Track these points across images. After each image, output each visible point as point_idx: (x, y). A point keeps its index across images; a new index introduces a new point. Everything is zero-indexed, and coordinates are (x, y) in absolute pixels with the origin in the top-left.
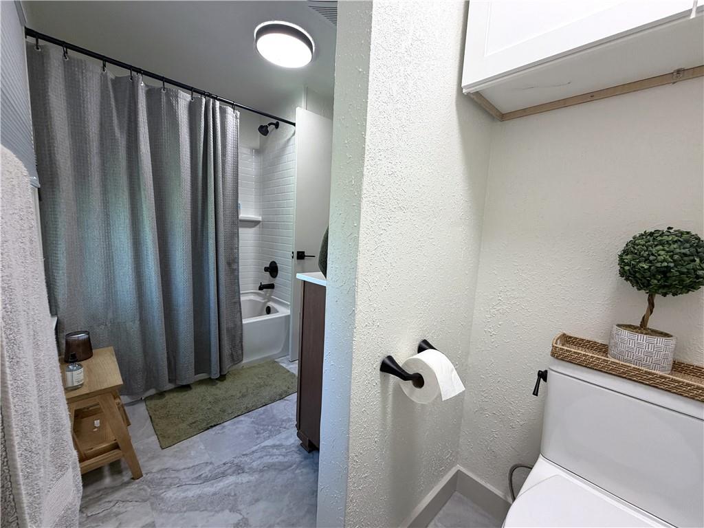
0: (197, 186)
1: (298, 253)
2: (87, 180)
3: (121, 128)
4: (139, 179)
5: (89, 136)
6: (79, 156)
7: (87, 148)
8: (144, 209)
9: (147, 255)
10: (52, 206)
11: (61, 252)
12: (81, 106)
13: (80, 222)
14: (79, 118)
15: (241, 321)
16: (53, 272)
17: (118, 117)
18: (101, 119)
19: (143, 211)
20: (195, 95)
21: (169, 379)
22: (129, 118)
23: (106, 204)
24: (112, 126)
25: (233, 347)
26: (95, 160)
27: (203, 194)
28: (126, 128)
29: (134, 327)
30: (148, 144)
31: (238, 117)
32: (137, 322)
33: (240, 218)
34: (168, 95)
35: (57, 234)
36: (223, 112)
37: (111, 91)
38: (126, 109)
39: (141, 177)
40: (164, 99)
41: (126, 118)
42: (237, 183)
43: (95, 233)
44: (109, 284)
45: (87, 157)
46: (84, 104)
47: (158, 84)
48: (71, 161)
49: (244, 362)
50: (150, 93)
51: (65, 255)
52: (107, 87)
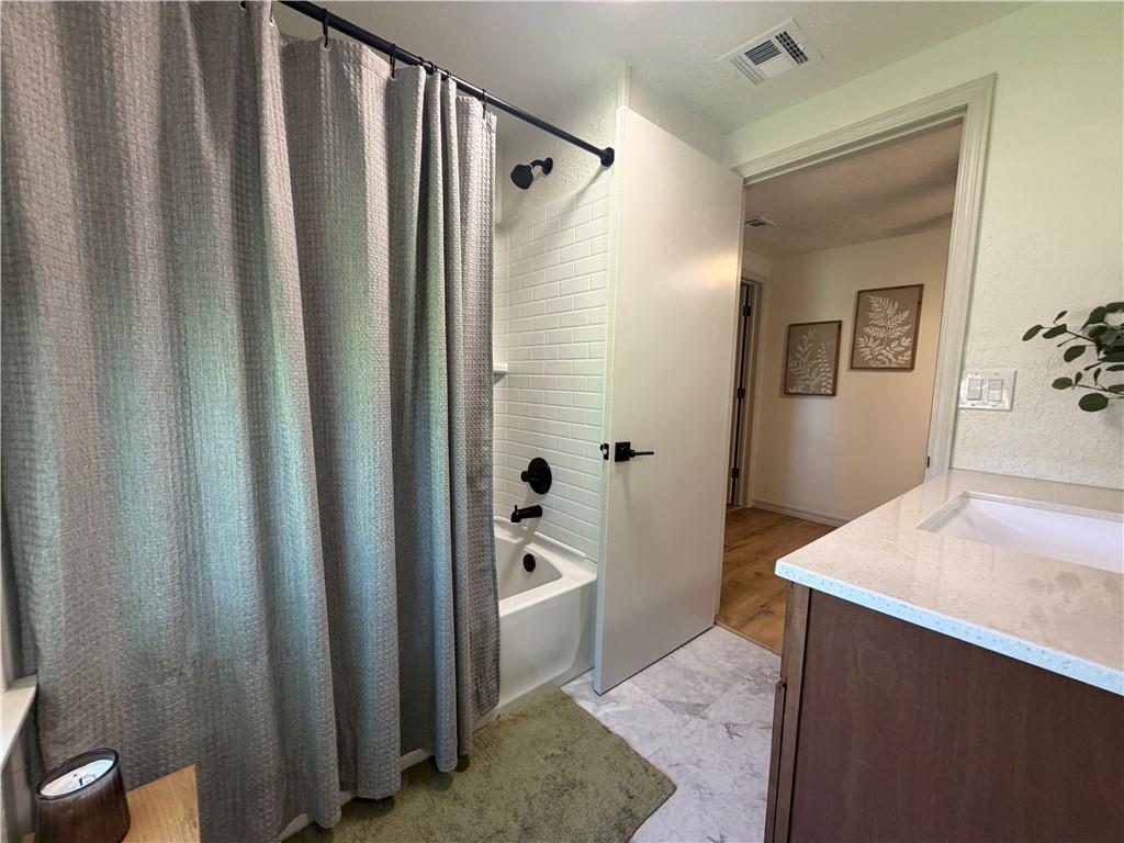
0: (403, 295)
1: (619, 446)
2: (122, 284)
3: (217, 137)
4: (264, 277)
5: (128, 155)
6: (102, 213)
7: (121, 187)
8: (279, 358)
9: (286, 478)
10: (20, 359)
11: (45, 494)
12: (101, 66)
13: (105, 402)
14: (97, 101)
15: (497, 613)
16: (24, 552)
17: (211, 107)
18: (163, 108)
19: (275, 363)
20: (399, 64)
21: (341, 783)
22: (240, 110)
23: (178, 344)
24: (194, 129)
25: (480, 675)
26: (145, 226)
27: (416, 315)
28: (231, 137)
29: (254, 673)
30: (288, 185)
31: (494, 127)
32: (264, 658)
33: (495, 369)
34: (336, 58)
35: (32, 441)
36: (463, 111)
37: (189, 30)
38: (230, 86)
39: (270, 273)
40: (326, 68)
41: (231, 111)
42: (490, 288)
43: (147, 431)
44: (188, 566)
45: (122, 218)
46: (111, 60)
47: (311, 29)
48: (77, 228)
49: (501, 704)
50: (292, 55)
51: (56, 500)
52: (179, 20)
